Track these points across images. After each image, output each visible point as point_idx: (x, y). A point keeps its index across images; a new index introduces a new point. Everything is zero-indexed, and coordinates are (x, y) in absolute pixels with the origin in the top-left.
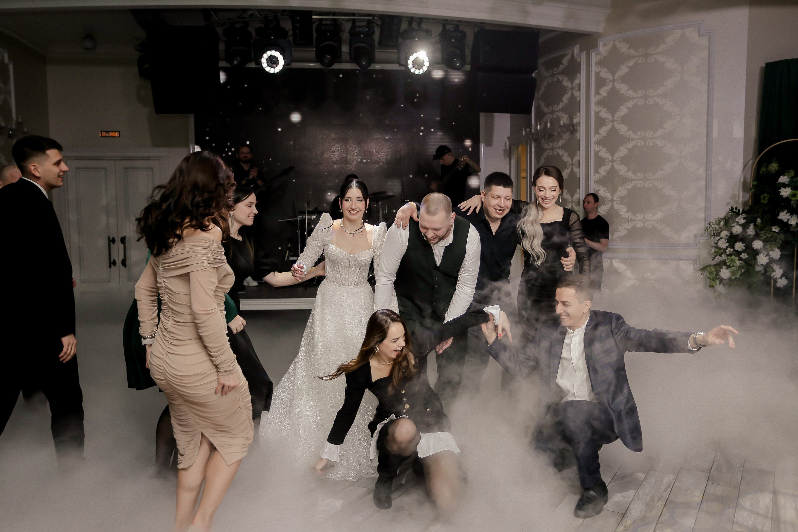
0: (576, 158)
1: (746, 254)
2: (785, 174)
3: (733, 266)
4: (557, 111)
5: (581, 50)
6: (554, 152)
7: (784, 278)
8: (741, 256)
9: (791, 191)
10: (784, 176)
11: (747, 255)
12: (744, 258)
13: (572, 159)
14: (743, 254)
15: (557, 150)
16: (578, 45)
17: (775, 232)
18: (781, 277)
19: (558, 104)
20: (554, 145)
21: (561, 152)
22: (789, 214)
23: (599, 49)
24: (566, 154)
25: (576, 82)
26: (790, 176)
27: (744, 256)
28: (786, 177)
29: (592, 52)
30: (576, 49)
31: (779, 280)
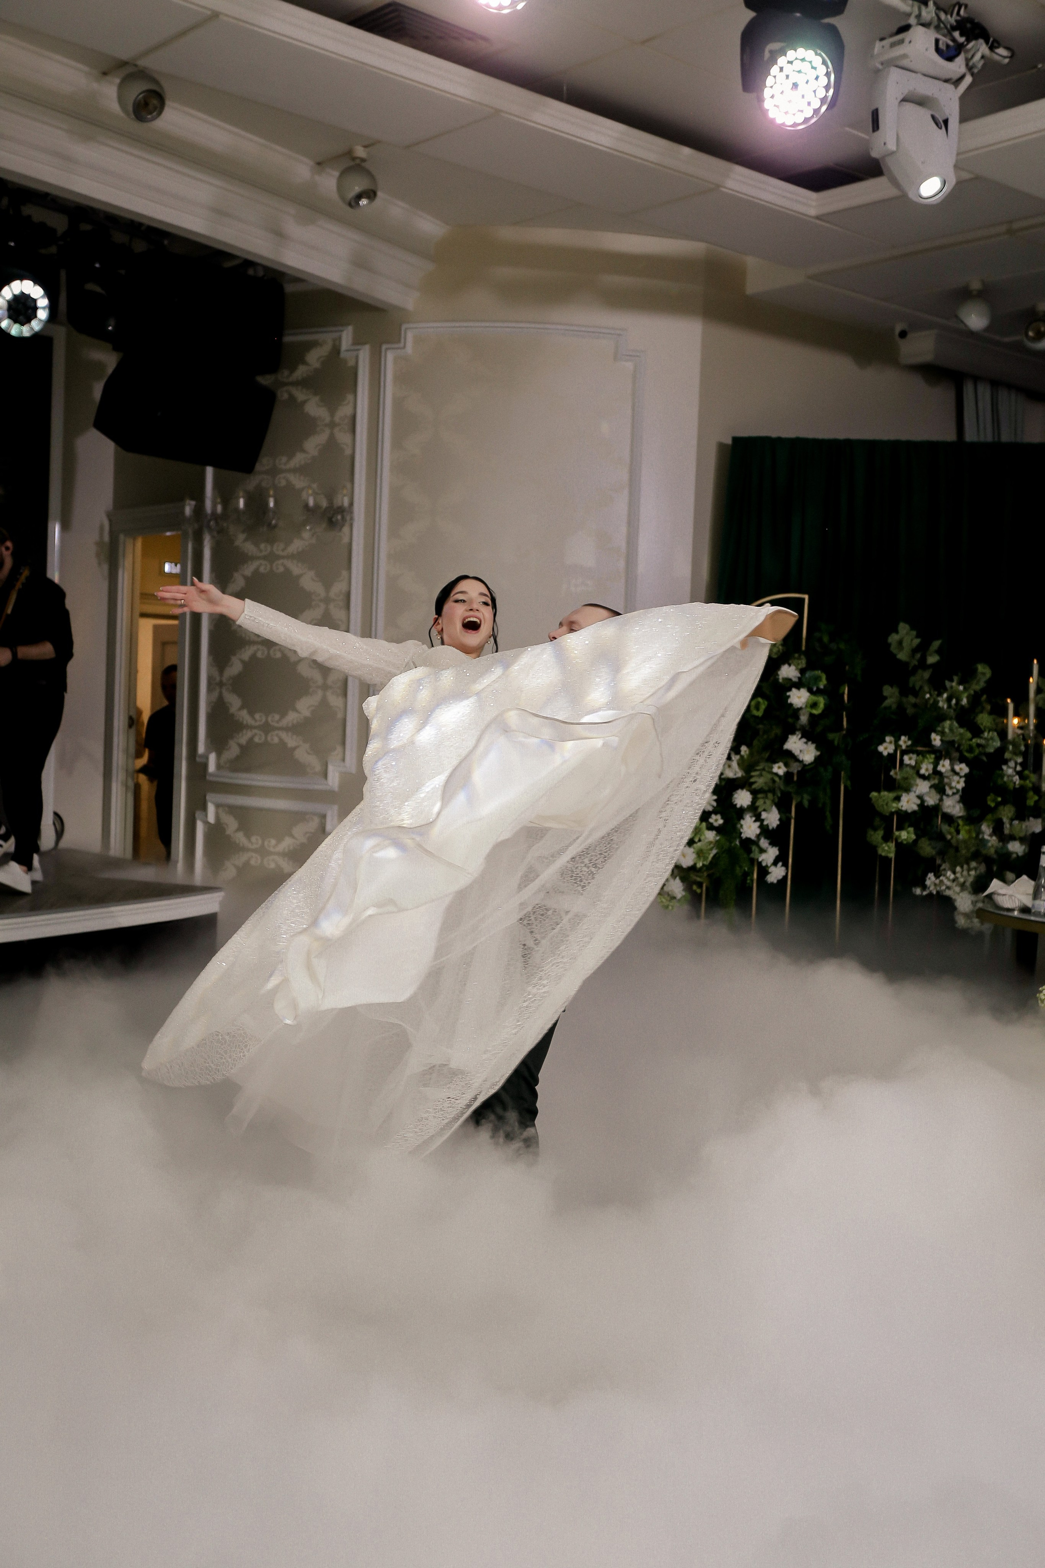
0: (338, 588)
1: (719, 817)
2: (790, 662)
3: (700, 840)
4: (289, 471)
5: (358, 341)
6: (274, 565)
7: (780, 864)
8: (711, 820)
9: (810, 696)
10: (790, 665)
11: (722, 818)
12: (716, 824)
13: (328, 586)
14: (713, 816)
15: (285, 562)
16: (350, 329)
17: (776, 774)
18: (775, 863)
19: (291, 456)
20: (278, 548)
21: (296, 569)
22: (804, 740)
23: (404, 347)
24: (311, 574)
25: (344, 411)
26: (800, 667)
27: (716, 820)
28: (793, 668)
29: (387, 349)
30: (347, 336)
31: (772, 869)
